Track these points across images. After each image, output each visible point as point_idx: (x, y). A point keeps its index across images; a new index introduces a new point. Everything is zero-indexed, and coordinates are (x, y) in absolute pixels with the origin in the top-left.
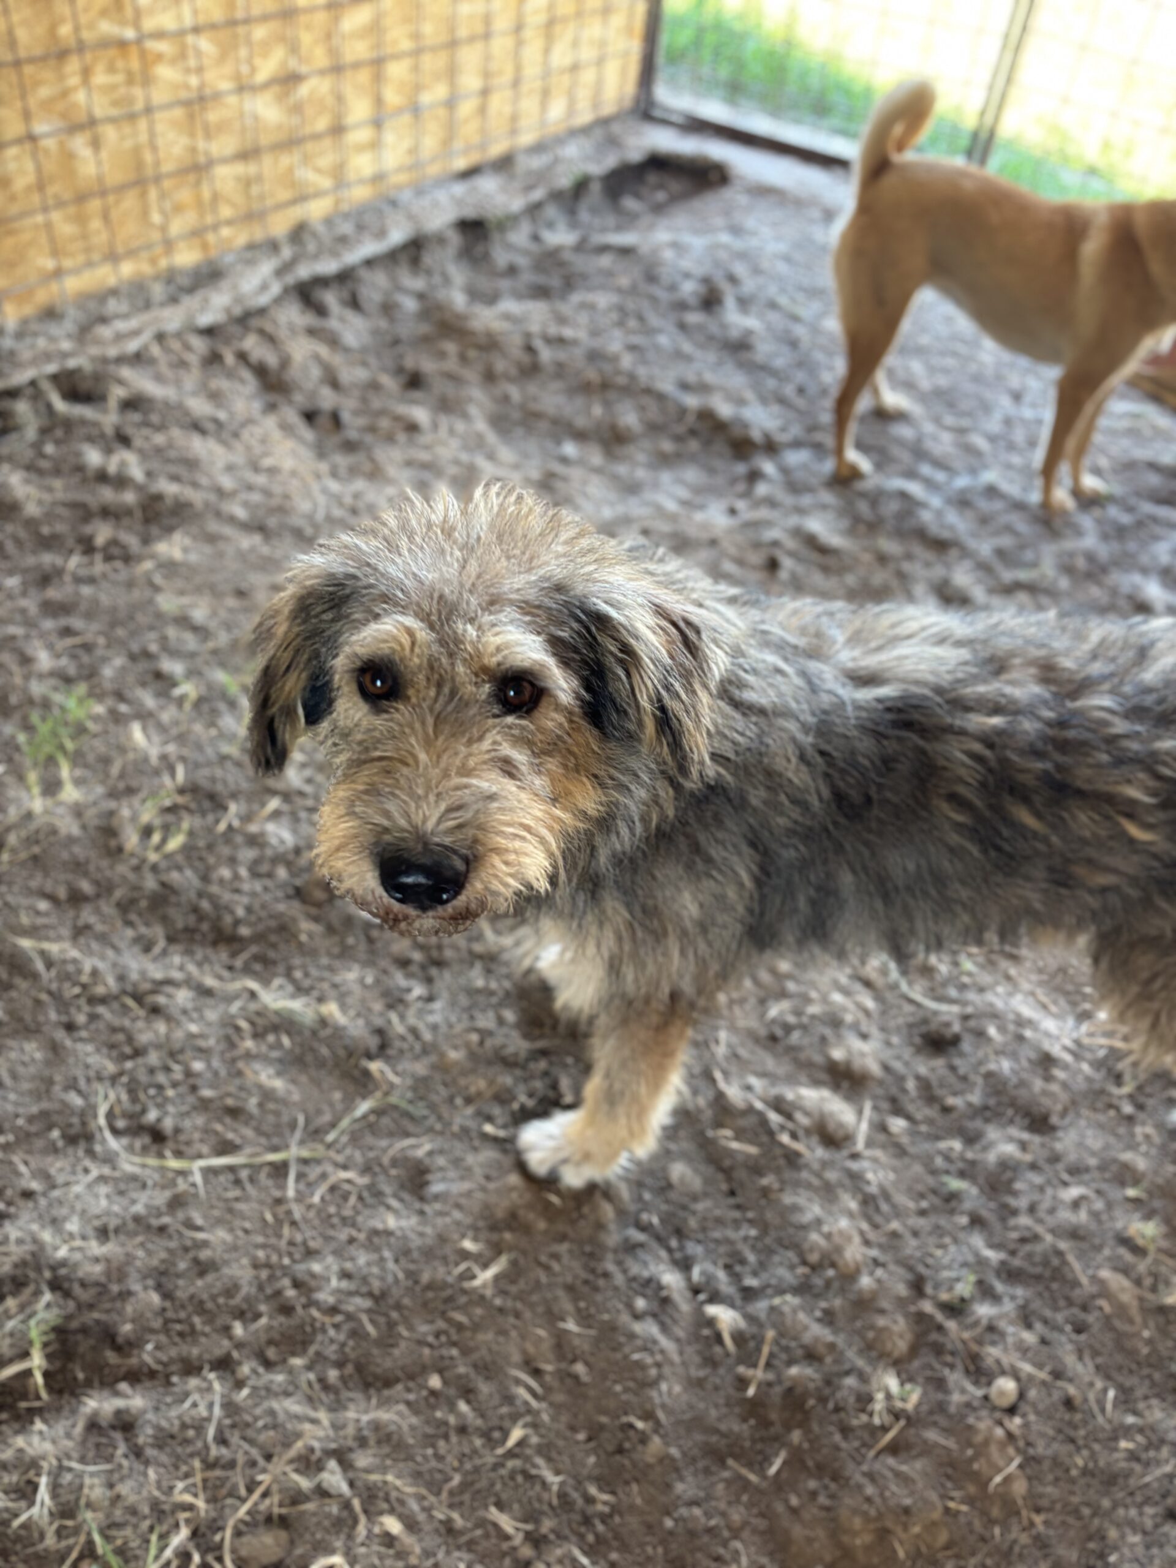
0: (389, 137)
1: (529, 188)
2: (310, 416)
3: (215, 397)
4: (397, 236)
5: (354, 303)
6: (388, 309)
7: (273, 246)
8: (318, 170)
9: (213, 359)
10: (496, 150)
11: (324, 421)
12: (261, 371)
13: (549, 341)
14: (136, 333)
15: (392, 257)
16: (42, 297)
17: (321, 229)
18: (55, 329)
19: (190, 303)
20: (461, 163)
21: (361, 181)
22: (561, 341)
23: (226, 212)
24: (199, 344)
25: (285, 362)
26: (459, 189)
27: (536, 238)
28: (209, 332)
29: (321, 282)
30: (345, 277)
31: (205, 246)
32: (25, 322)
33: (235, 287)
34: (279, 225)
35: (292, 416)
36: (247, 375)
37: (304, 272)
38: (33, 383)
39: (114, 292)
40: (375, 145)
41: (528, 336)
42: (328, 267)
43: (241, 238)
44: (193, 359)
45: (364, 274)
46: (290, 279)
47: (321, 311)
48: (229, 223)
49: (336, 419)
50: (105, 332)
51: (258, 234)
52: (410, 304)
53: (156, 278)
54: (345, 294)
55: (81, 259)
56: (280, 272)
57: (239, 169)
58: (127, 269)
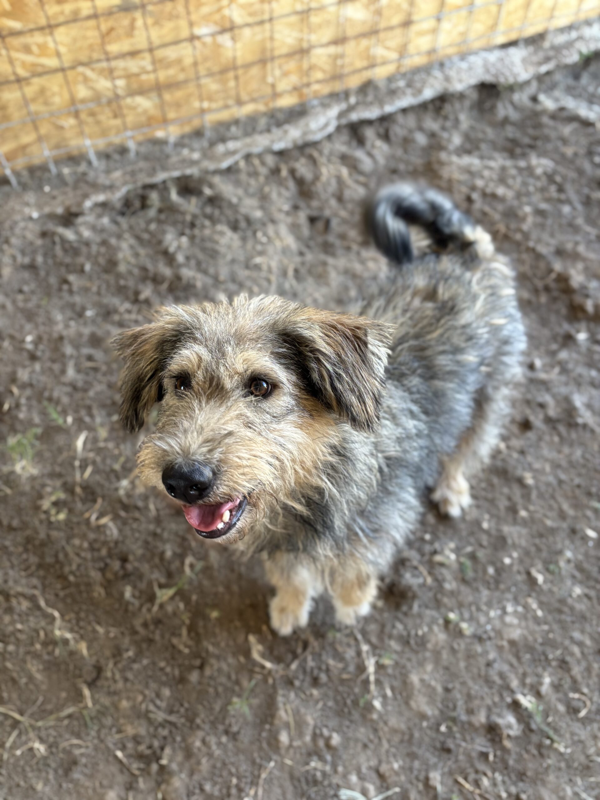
0: (446, 25)
1: (547, 59)
2: (312, 220)
3: (264, 198)
4: (428, 94)
5: (386, 137)
6: (407, 142)
7: (347, 94)
8: (388, 48)
9: (276, 171)
10: (531, 31)
11: (320, 225)
12: (300, 182)
13: (484, 195)
14: (234, 153)
15: (423, 106)
16: (196, 123)
17: (382, 85)
18: (196, 144)
19: (277, 132)
20: (501, 39)
21: (419, 54)
22: (494, 196)
23: (319, 75)
24: (270, 160)
25: (317, 178)
26: (493, 57)
27: (534, 99)
28: (281, 154)
29: (369, 122)
30: (385, 119)
31: (301, 95)
32: (183, 137)
33: (307, 125)
34: (354, 82)
35: (302, 217)
36: (291, 184)
37: (354, 117)
38: (164, 182)
39: (236, 122)
40: (435, 31)
41: (473, 188)
42: (373, 113)
43: (325, 89)
44: (263, 171)
45: (400, 119)
46: (344, 121)
47: (361, 141)
48: (318, 82)
49: (327, 223)
50: (221, 148)
51: (338, 87)
52: (421, 139)
53: (265, 114)
54: (382, 131)
55: (221, 103)
56: (341, 115)
57: (332, 50)
58: (248, 109)
